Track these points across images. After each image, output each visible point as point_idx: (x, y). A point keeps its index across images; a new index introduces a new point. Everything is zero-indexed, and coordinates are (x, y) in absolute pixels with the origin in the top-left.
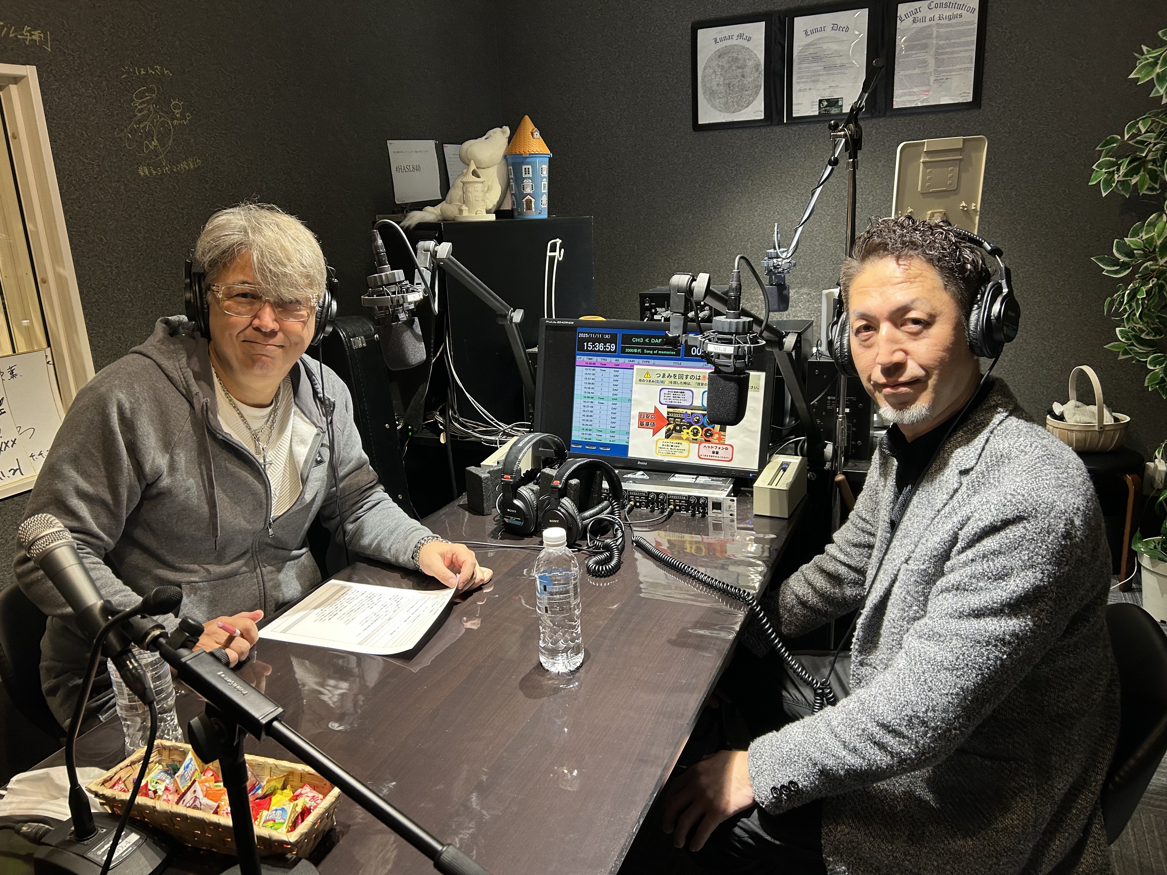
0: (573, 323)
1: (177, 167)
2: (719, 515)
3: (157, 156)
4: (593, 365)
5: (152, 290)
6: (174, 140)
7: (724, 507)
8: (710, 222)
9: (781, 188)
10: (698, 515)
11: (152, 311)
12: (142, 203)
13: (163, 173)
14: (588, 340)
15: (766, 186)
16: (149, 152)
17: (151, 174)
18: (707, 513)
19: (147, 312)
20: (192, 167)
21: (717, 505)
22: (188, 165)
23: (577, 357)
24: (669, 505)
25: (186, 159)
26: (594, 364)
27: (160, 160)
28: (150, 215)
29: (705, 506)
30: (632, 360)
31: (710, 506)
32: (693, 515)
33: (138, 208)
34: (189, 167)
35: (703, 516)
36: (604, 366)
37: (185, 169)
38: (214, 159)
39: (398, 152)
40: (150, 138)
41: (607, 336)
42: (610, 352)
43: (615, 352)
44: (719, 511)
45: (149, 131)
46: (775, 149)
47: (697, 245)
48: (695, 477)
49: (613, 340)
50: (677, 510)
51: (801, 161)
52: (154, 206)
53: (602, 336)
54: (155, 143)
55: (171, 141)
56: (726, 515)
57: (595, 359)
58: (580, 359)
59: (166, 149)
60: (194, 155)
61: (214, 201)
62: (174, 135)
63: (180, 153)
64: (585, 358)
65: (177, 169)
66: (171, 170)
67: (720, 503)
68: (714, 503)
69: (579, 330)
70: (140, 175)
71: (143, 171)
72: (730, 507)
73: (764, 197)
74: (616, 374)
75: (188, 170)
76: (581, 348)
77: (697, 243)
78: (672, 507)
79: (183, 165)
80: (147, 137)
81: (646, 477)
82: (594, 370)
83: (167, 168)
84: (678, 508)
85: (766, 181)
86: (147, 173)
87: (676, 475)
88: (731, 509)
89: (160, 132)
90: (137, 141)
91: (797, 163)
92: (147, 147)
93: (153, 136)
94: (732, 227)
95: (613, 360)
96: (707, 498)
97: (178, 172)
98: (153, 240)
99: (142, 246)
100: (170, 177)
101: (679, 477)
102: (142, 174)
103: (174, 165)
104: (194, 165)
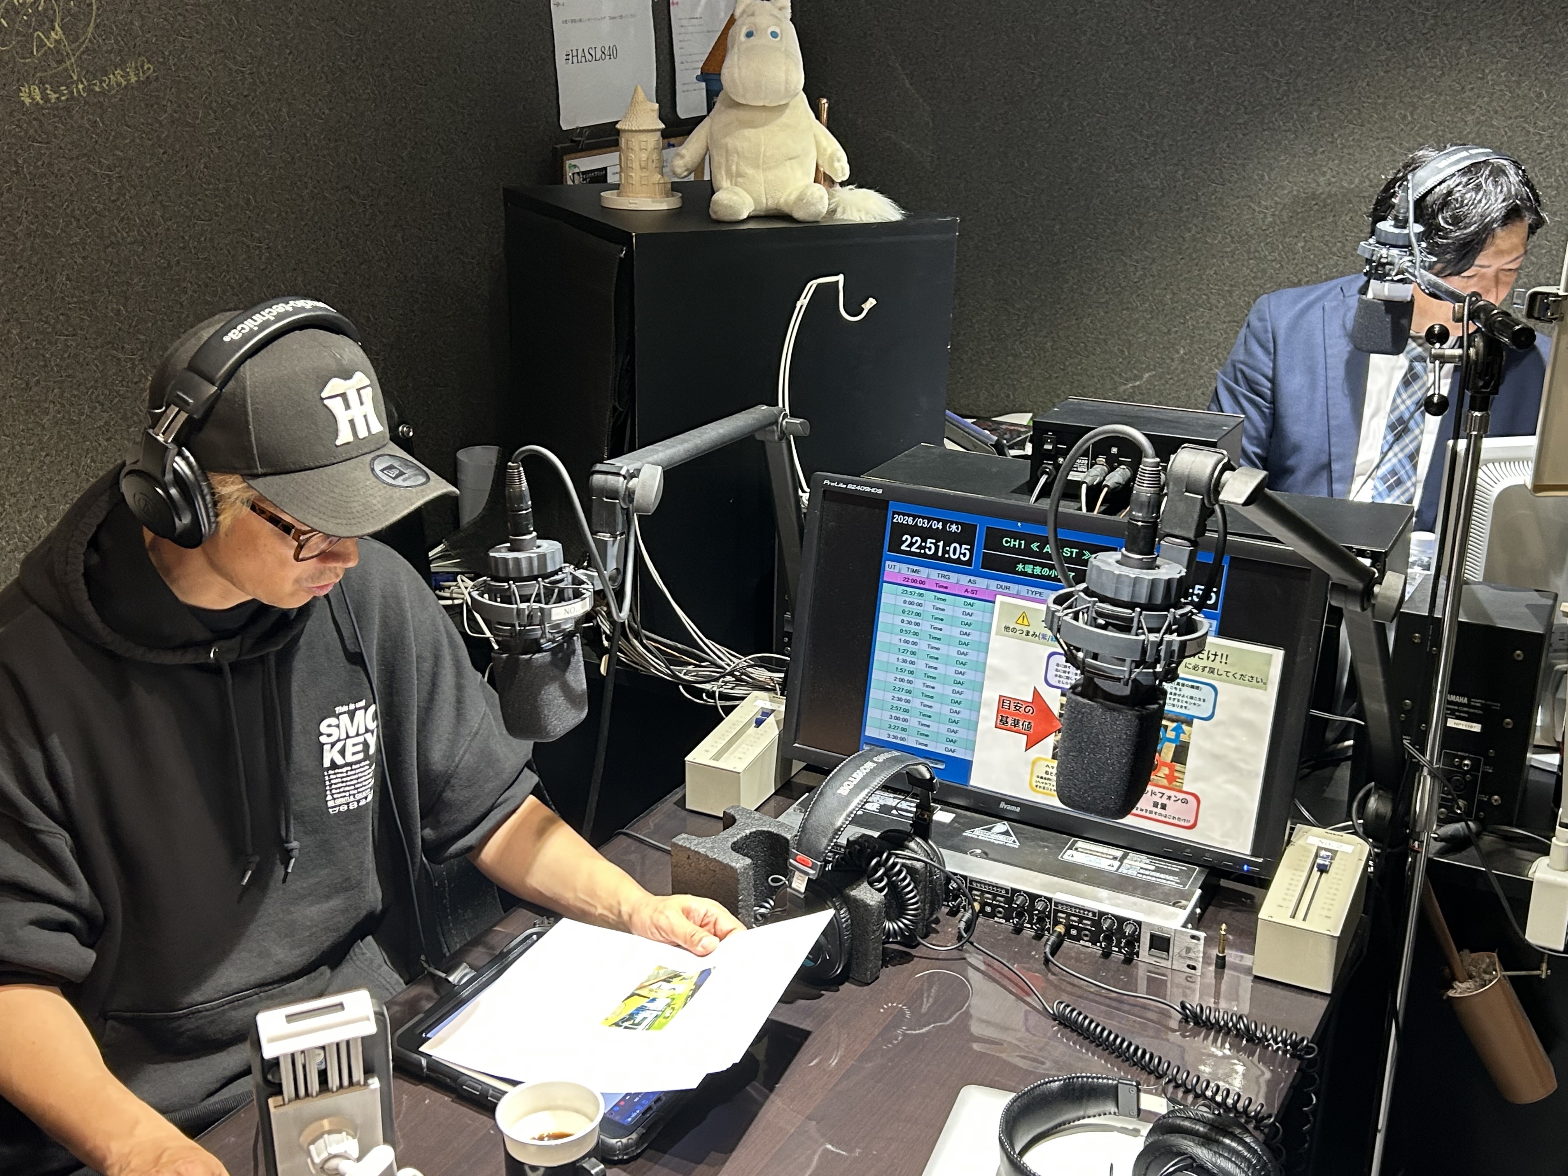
0: (880, 491)
1: (101, 82)
2: (1164, 963)
3: (60, 62)
4: (920, 585)
5: (39, 337)
6: (97, 26)
7: (1175, 949)
8: (1220, 189)
9: (1382, 129)
10: (1118, 956)
11: (38, 382)
12: (25, 161)
13: (72, 97)
14: (914, 531)
15: (1351, 122)
16: (45, 54)
17: (47, 100)
18: (1137, 954)
19: (27, 384)
20: (133, 79)
21: (1161, 943)
22: (126, 76)
23: (888, 563)
24: (1056, 923)
25: (122, 65)
26: (922, 583)
27: (66, 70)
28: (43, 186)
29: (1133, 941)
30: (1004, 584)
31: (1145, 940)
32: (1106, 955)
33: (17, 172)
34: (128, 81)
35: (1128, 960)
36: (942, 589)
37: (119, 84)
38: (180, 60)
39: (573, 21)
40: (48, 24)
41: (954, 527)
42: (958, 561)
43: (969, 563)
44: (1164, 955)
45: (45, 10)
46: (1378, 46)
47: (1187, 235)
48: (1119, 853)
49: (966, 536)
50: (1071, 937)
51: (1433, 75)
52: (50, 164)
53: (944, 526)
54: (57, 34)
55: (90, 29)
56: (1180, 965)
57: (924, 573)
58: (892, 568)
59: (79, 46)
60: (140, 55)
61: (177, 147)
62: (98, 15)
63: (110, 52)
64: (904, 569)
65: (101, 87)
66: (89, 90)
67: (1168, 940)
68: (1153, 936)
69: (893, 506)
70: (23, 103)
71: (31, 94)
72: (1188, 950)
73: (1344, 146)
74: (968, 610)
75: (126, 87)
76: (895, 546)
77: (1189, 230)
78: (1060, 929)
79: (116, 77)
80: (41, 24)
81: (1012, 842)
82: (921, 595)
83: (81, 86)
84: (1074, 932)
85: (1351, 112)
86: (38, 98)
87: (1081, 844)
88: (1191, 955)
89: (69, 11)
90: (18, 33)
91: (1424, 79)
92: (41, 45)
93: (53, 21)
94: (1268, 203)
95: (964, 579)
96: (1139, 924)
97: (103, 93)
98: (46, 236)
99: (23, 250)
100: (86, 103)
101: (1085, 851)
102: (28, 101)
103: (95, 78)
104: (137, 75)
